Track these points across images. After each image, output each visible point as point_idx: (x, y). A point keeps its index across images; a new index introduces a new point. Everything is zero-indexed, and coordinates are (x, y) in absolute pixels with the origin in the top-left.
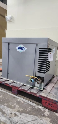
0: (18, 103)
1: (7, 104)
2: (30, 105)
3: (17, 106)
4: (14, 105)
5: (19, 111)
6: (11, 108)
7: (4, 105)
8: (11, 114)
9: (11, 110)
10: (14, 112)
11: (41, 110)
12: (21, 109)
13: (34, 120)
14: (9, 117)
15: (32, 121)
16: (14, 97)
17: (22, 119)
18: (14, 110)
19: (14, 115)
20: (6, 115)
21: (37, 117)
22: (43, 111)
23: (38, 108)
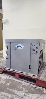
0: (24, 86)
1: (16, 88)
2: (32, 87)
3: (24, 89)
4: (21, 88)
5: (26, 92)
6: (21, 91)
7: (14, 89)
8: (22, 95)
9: (21, 92)
10: (24, 94)
11: (40, 90)
12: (27, 91)
13: (39, 97)
14: (22, 97)
15: (37, 98)
16: (20, 83)
17: (30, 98)
18: (23, 92)
19: (24, 96)
20: (19, 96)
21: (40, 95)
22: (42, 90)
23: (38, 88)
